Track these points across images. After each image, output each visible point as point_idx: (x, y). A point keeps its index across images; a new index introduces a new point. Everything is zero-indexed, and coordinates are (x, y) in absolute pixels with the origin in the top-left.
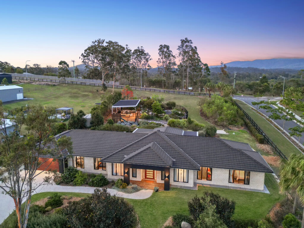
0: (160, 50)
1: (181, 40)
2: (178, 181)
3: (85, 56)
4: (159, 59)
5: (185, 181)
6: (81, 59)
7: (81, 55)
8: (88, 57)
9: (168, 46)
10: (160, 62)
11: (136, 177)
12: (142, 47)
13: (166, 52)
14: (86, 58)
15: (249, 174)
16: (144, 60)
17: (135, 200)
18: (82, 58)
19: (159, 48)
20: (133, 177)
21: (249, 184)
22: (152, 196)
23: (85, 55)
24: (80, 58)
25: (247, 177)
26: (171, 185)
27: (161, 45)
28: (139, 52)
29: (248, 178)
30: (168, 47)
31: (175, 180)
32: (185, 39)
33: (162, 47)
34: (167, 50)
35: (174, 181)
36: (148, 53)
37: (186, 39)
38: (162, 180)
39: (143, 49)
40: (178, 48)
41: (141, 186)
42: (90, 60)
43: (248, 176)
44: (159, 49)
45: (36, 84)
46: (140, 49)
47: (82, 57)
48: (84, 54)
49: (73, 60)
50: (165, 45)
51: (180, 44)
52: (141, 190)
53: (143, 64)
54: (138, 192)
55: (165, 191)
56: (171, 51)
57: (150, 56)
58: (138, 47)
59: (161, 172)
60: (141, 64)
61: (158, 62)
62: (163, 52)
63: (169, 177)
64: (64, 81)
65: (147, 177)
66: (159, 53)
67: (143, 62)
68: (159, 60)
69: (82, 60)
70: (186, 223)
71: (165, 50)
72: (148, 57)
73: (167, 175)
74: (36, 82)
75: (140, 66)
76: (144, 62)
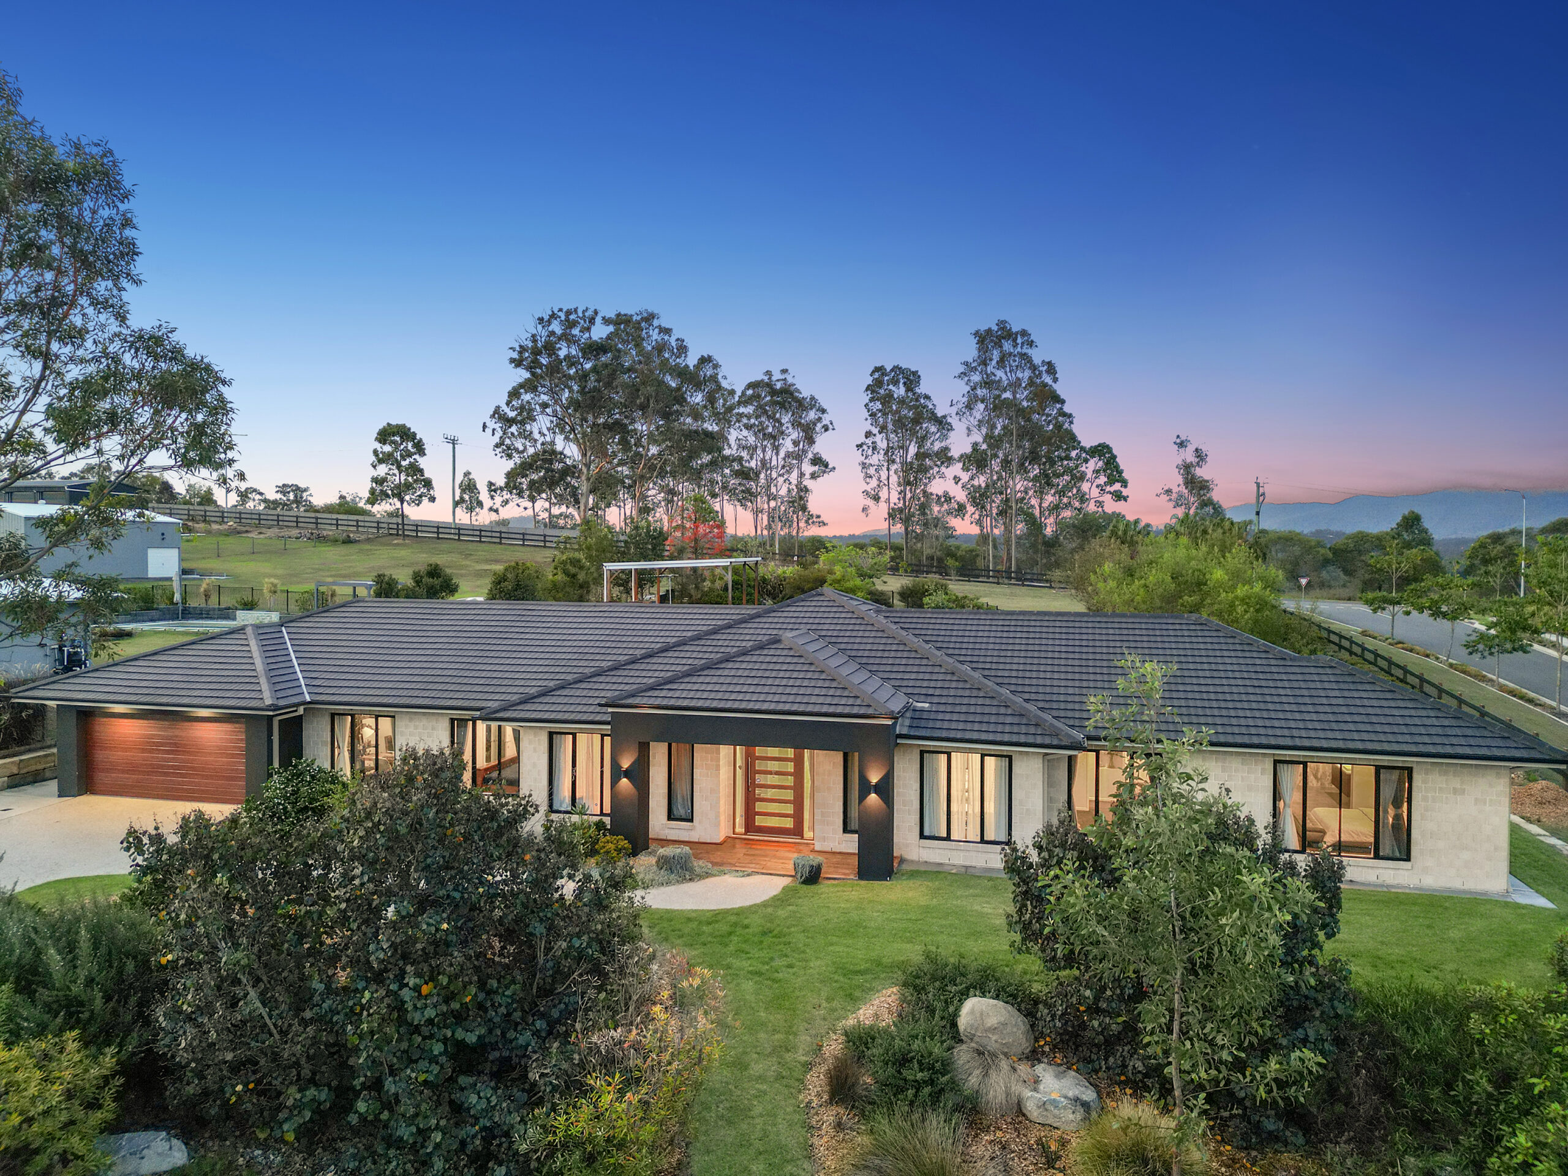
0: (873, 392)
1: (976, 334)
2: (948, 838)
3: (510, 422)
4: (868, 434)
5: (990, 835)
6: (489, 431)
7: (493, 416)
8: (523, 423)
9: (915, 373)
10: (874, 448)
11: (691, 820)
12: (784, 371)
13: (902, 402)
14: (514, 429)
15: (1404, 796)
16: (795, 435)
17: (667, 911)
18: (498, 426)
19: (869, 381)
20: (671, 817)
21: (1408, 859)
22: (778, 901)
23: (512, 414)
24: (484, 427)
25: (1391, 811)
26: (902, 860)
27: (877, 369)
28: (773, 392)
29: (1398, 817)
30: (911, 379)
31: (926, 833)
32: (995, 328)
33: (884, 374)
34: (907, 391)
35: (922, 836)
36: (813, 398)
37: (1002, 325)
38: (846, 830)
39: (790, 380)
40: (962, 369)
41: (718, 860)
42: (536, 441)
43: (1397, 804)
44: (867, 389)
45: (262, 536)
46: (774, 378)
47: (492, 424)
48: (507, 410)
49: (451, 433)
50: (896, 368)
51: (971, 352)
52: (714, 876)
53: (788, 455)
54: (691, 884)
55: (863, 883)
56: (927, 397)
57: (824, 411)
58: (768, 373)
59: (838, 757)
60: (782, 454)
61: (865, 447)
62: (887, 399)
63: (885, 789)
64: (398, 524)
65: (759, 821)
66: (866, 405)
67: (787, 445)
68: (869, 441)
69: (496, 439)
70: (995, 1002)
71: (900, 391)
72: (812, 415)
73: (874, 778)
74: (263, 530)
75: (774, 462)
76: (796, 443)
